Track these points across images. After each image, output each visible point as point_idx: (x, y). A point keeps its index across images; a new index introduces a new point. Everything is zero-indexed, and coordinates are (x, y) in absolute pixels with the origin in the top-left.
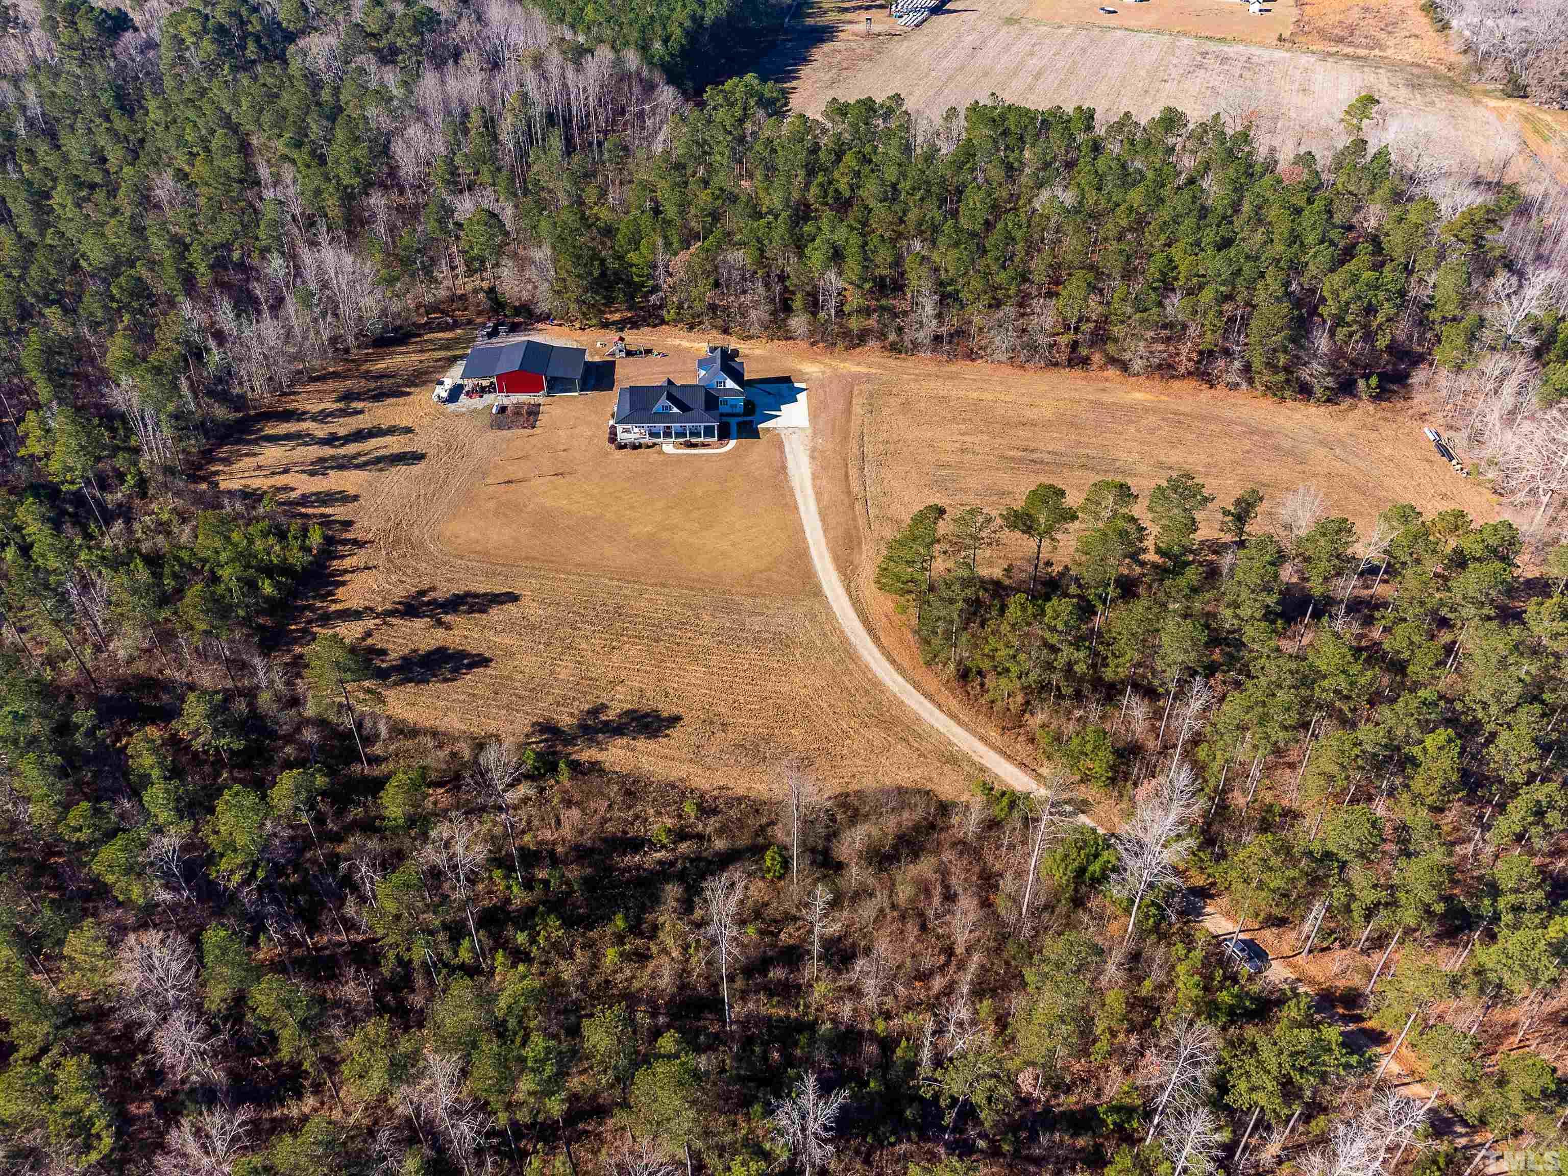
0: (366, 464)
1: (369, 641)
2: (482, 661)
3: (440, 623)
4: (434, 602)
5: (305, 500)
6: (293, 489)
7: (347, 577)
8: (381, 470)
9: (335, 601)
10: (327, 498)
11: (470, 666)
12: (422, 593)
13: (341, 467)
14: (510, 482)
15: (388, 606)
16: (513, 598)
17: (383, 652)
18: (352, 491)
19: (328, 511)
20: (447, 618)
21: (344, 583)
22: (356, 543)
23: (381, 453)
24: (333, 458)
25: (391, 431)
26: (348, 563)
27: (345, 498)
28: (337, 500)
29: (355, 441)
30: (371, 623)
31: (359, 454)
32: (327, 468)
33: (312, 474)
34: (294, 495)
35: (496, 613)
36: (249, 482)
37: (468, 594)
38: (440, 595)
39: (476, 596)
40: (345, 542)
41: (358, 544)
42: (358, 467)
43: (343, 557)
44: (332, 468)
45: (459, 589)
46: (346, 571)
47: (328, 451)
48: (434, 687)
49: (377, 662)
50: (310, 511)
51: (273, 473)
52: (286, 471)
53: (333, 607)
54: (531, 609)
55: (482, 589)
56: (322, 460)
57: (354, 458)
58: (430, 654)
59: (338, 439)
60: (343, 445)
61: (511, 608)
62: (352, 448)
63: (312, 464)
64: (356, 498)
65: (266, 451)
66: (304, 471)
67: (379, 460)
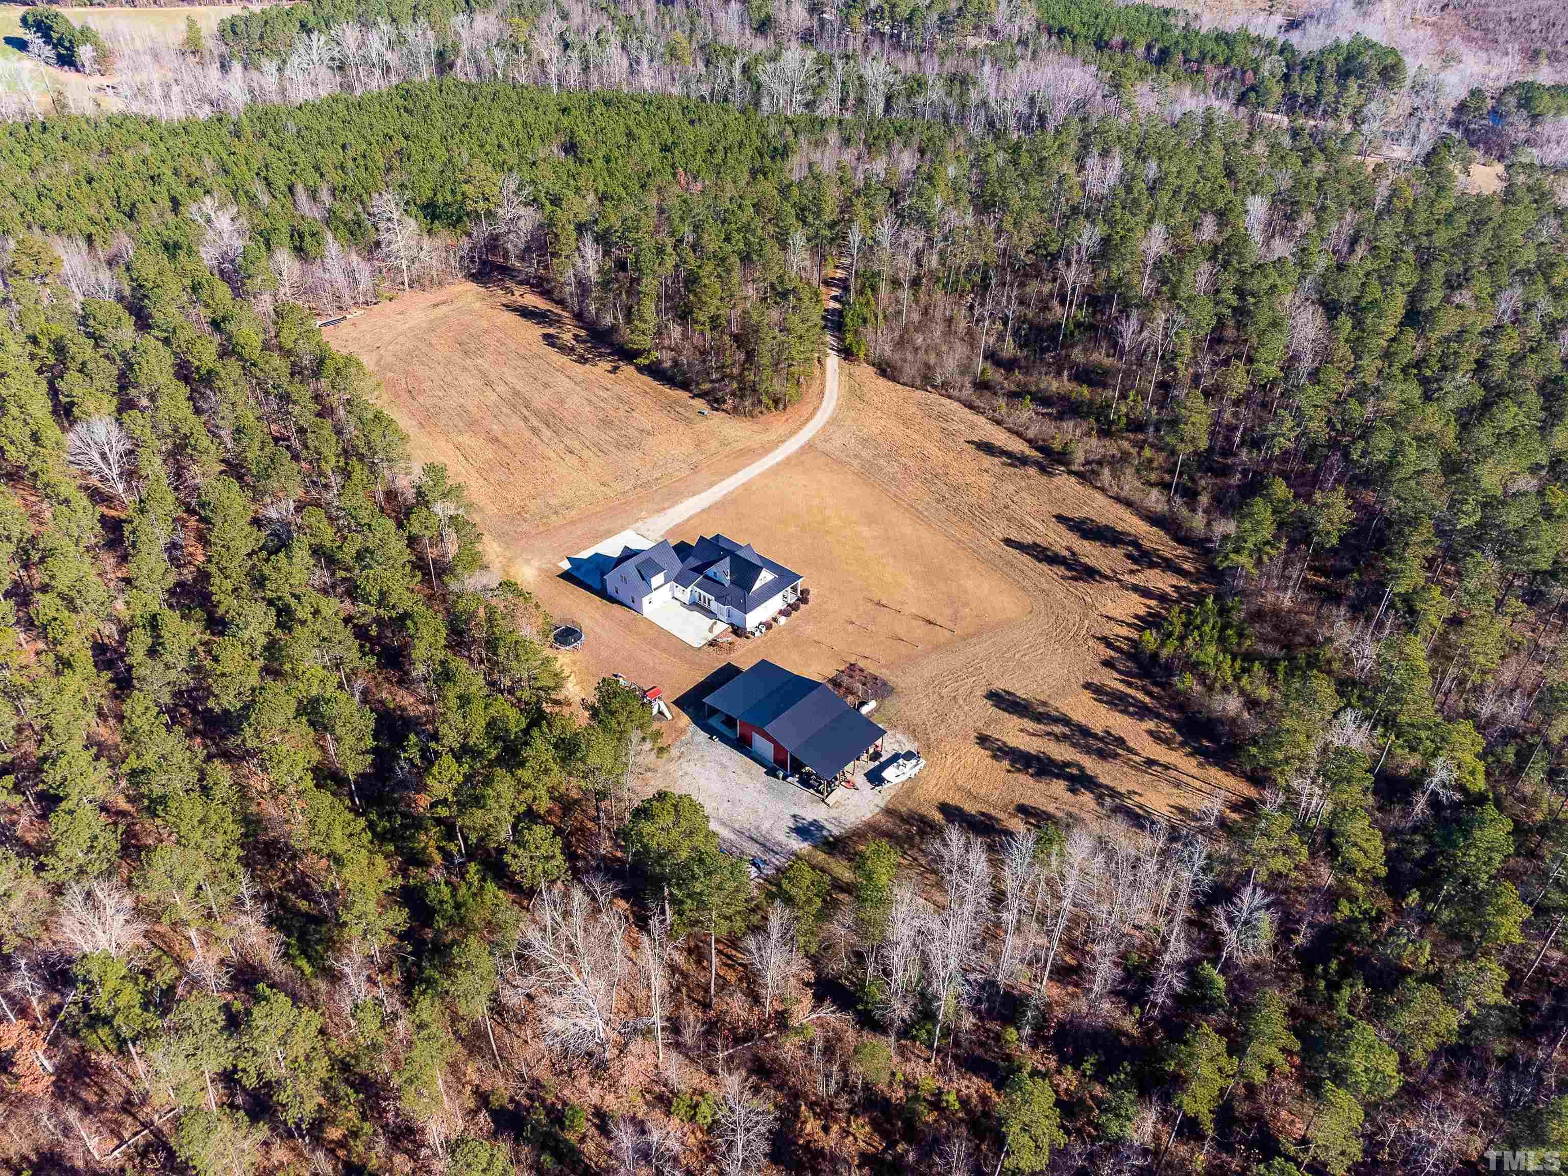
0: (1056, 720)
1: (1135, 567)
2: (1060, 518)
3: (1074, 554)
4: (1069, 567)
5: (1143, 712)
6: (1150, 733)
7: (1132, 620)
8: (1044, 704)
9: (1149, 607)
10: (1116, 701)
11: (1071, 520)
12: (1075, 579)
13: (1085, 732)
14: (930, 622)
15: (1107, 583)
16: (1008, 542)
17: (1128, 556)
18: (1087, 695)
19: (1122, 687)
20: (1066, 554)
21: (1137, 617)
22: (1109, 645)
23: (1030, 725)
24: (1088, 750)
25: (1002, 752)
26: (1124, 631)
27: (1097, 690)
28: (1107, 694)
29: (1051, 761)
30: (1126, 577)
31: (1058, 738)
32: (1101, 739)
33: (1121, 741)
34: (1151, 725)
35: (1029, 539)
36: (1195, 771)
37: (1040, 561)
38: (1061, 571)
39: (1033, 556)
40: (1118, 650)
41: (1106, 641)
42: (1065, 721)
43: (1126, 638)
44: (1095, 736)
45: (1045, 567)
46: (1129, 625)
47: (1091, 765)
48: (1103, 521)
49: (1136, 553)
50: (1140, 696)
51: (1166, 767)
52: (1150, 762)
53: (1153, 603)
54: (1001, 530)
55: (1026, 559)
56: (1103, 755)
57: (1065, 736)
58: (1094, 539)
59: (1070, 778)
60: (1068, 764)
61: (1014, 536)
62: (1061, 752)
63: (1116, 756)
64: (1087, 686)
65: (1165, 810)
66: (1130, 750)
67: (1039, 718)
